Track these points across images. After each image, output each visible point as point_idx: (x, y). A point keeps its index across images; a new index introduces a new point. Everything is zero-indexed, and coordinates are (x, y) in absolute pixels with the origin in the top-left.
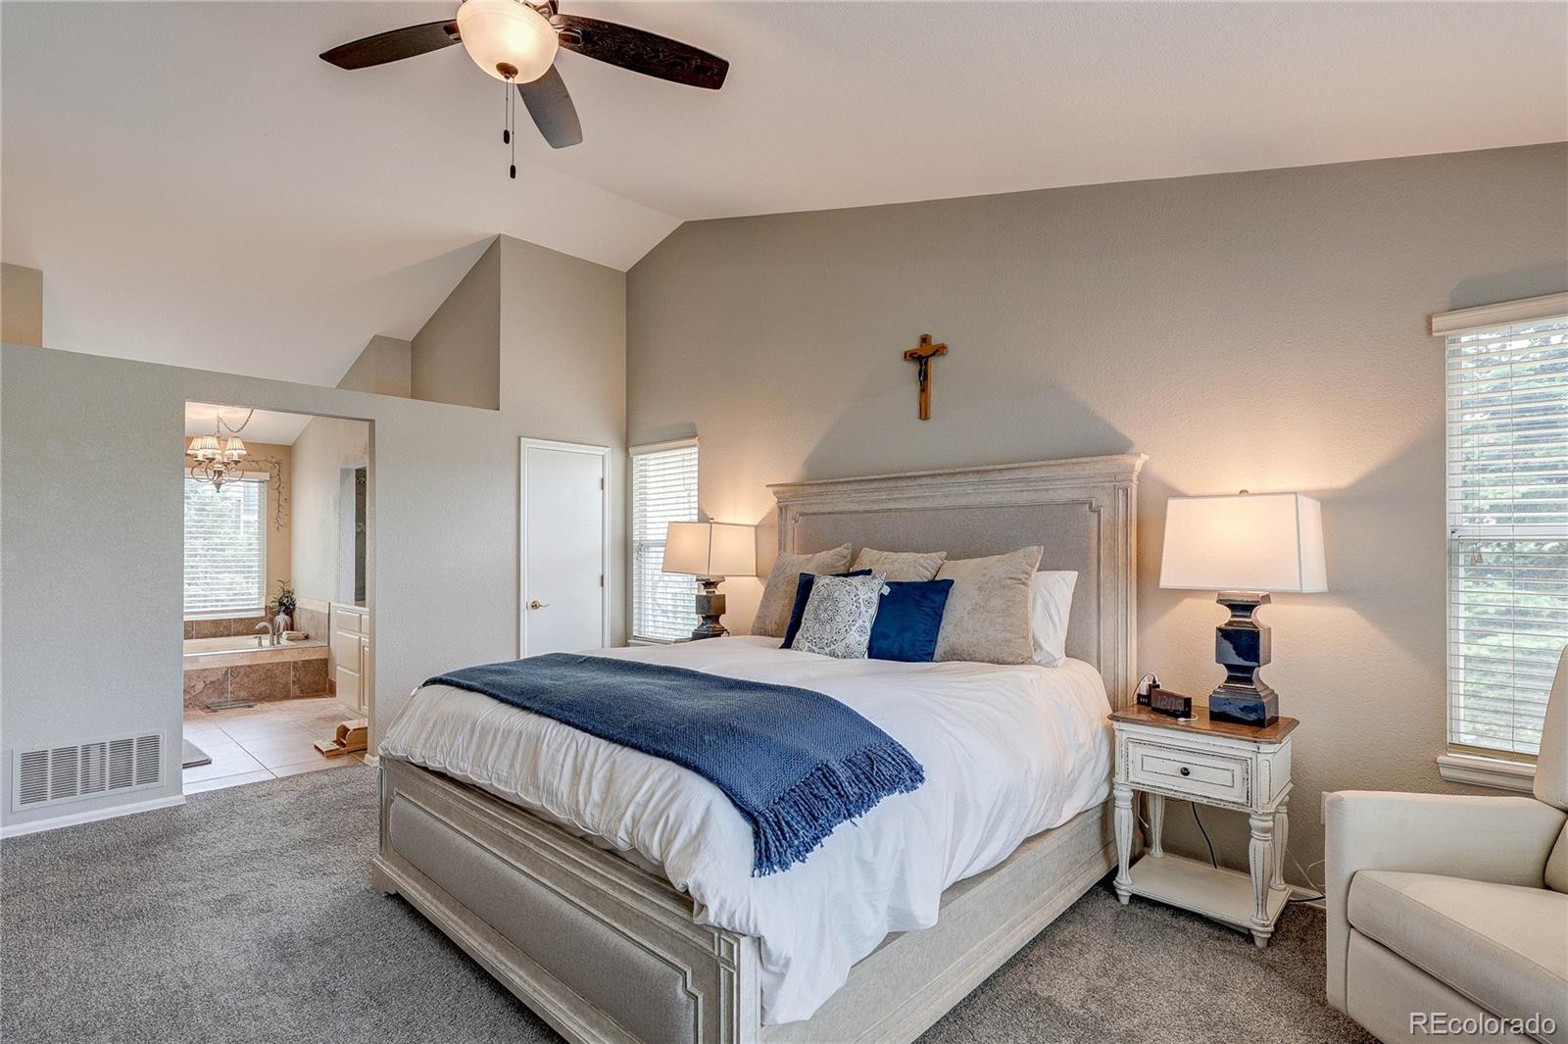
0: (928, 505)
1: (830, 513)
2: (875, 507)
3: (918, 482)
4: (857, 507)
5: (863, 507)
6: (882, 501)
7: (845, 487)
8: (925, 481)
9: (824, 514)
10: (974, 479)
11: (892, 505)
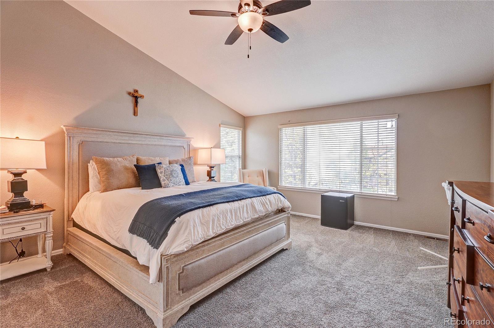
0: (143, 143)
1: (101, 142)
2: (123, 142)
3: (141, 136)
4: (115, 141)
5: (118, 141)
6: (127, 140)
7: (111, 133)
8: (143, 136)
9: (98, 142)
10: (159, 137)
11: (130, 142)
